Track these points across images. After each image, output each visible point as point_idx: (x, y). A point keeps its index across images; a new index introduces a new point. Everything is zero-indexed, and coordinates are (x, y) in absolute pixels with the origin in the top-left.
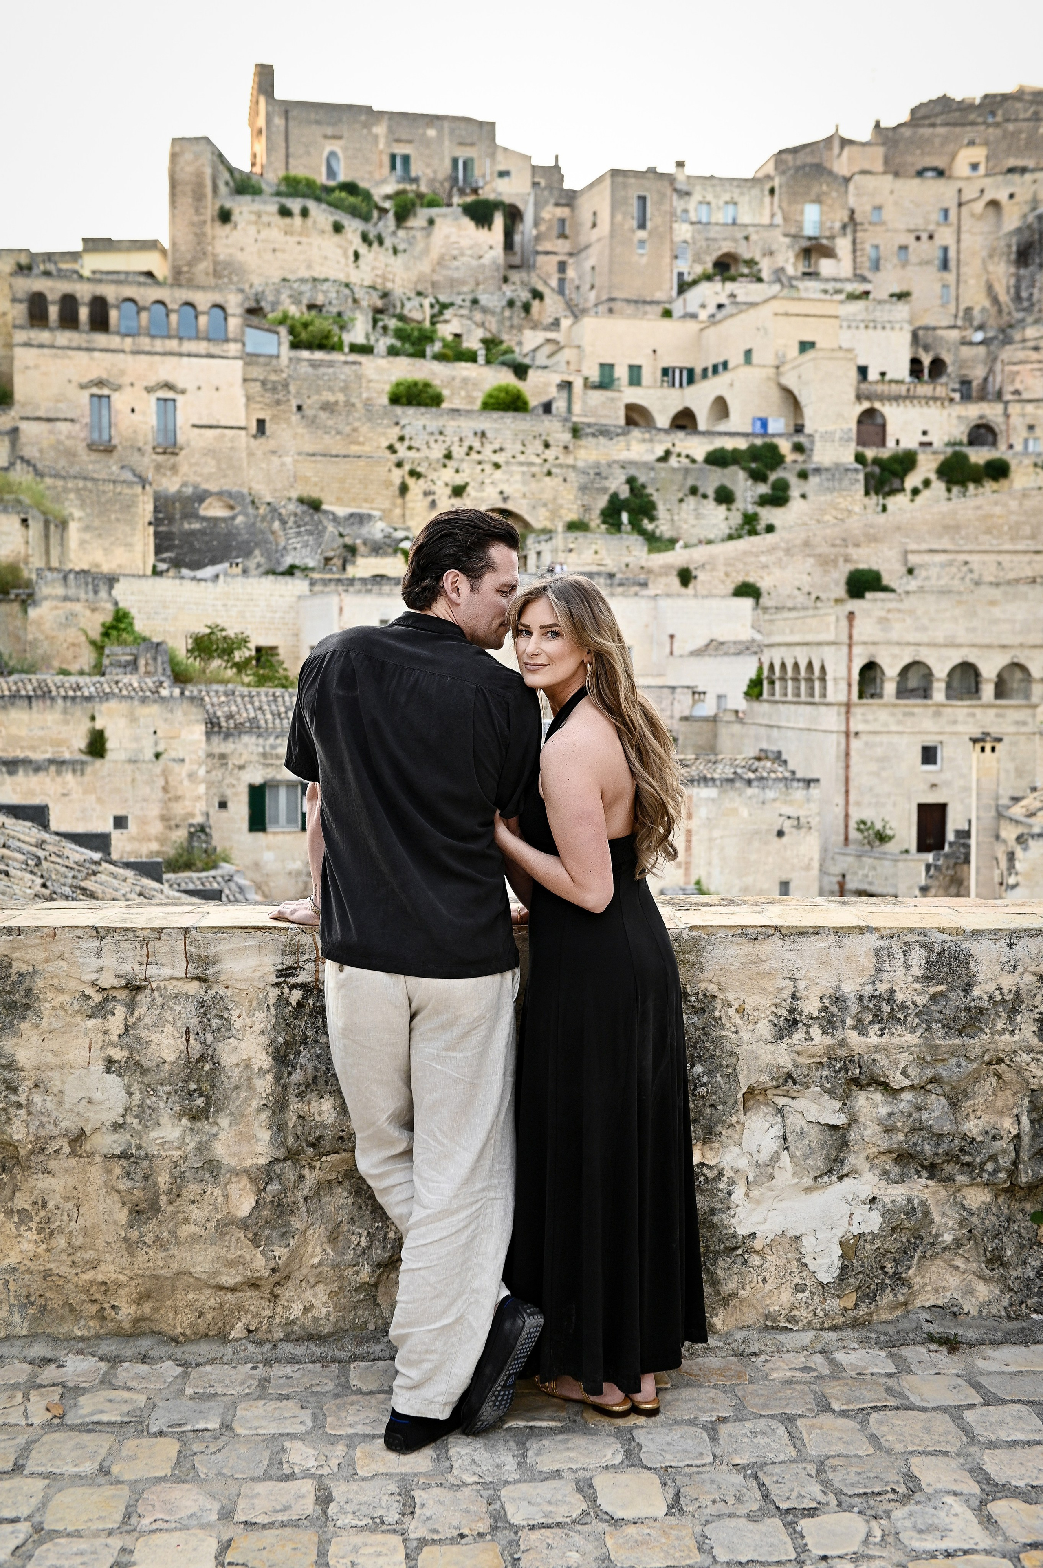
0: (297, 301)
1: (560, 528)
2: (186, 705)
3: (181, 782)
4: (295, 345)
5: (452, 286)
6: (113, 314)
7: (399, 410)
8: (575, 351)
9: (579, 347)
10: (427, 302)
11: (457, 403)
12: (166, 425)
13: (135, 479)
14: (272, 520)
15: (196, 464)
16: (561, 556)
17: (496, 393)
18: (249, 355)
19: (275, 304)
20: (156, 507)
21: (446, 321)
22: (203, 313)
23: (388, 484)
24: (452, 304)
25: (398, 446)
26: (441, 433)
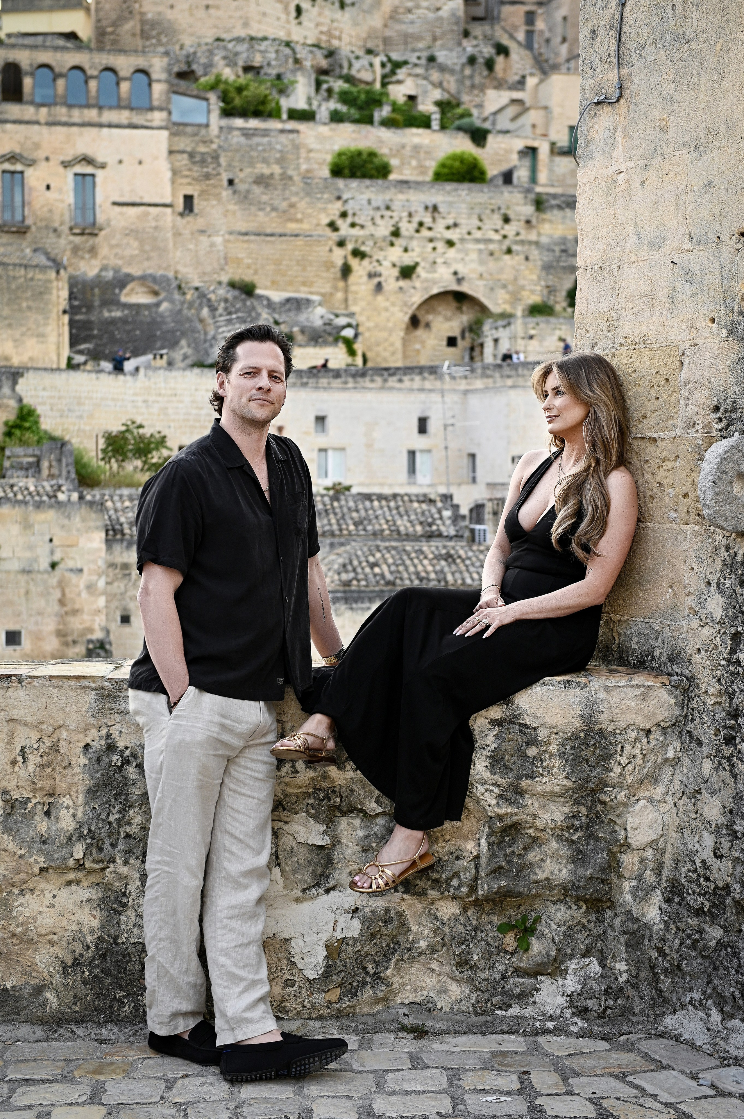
0: (231, 63)
1: (519, 313)
2: (84, 510)
3: (79, 594)
4: (227, 113)
5: (406, 43)
6: (27, 82)
7: (341, 183)
8: (542, 113)
9: (546, 108)
10: (377, 61)
11: (407, 174)
12: (84, 204)
13: (49, 264)
14: (201, 307)
15: (117, 246)
16: (521, 345)
17: (449, 162)
18: (175, 124)
19: (209, 66)
20: (71, 294)
21: (399, 82)
22: (125, 79)
23: (329, 265)
24: (406, 63)
25: (340, 222)
26: (388, 208)
